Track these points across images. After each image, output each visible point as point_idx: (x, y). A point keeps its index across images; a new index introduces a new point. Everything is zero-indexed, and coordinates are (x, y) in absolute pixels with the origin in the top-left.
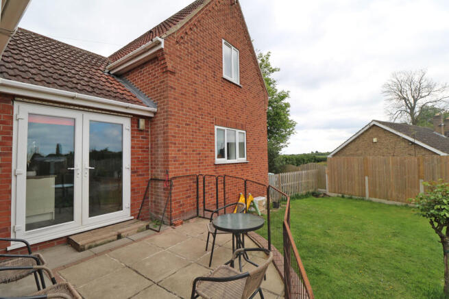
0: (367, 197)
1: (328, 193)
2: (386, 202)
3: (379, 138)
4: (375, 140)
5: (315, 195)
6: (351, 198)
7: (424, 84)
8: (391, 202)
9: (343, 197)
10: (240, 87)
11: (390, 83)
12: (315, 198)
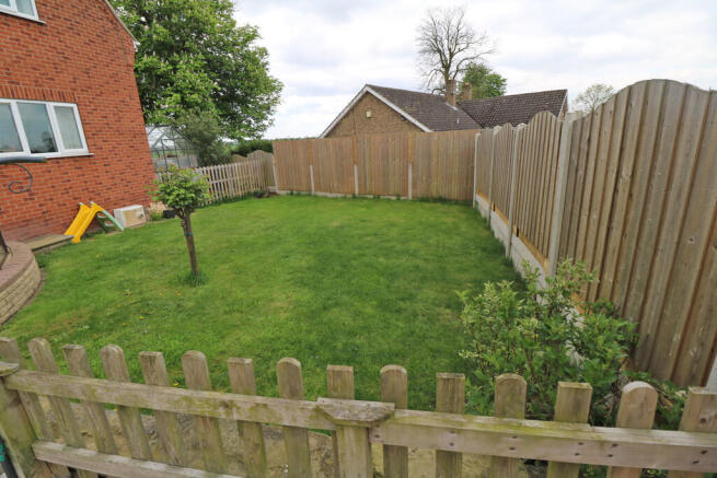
0: (313, 192)
1: (277, 191)
2: (329, 195)
3: (373, 111)
4: (369, 114)
5: (259, 196)
6: (299, 195)
7: (463, 31)
8: (334, 195)
9: (292, 194)
10: (42, 24)
11: (424, 24)
12: (257, 200)
